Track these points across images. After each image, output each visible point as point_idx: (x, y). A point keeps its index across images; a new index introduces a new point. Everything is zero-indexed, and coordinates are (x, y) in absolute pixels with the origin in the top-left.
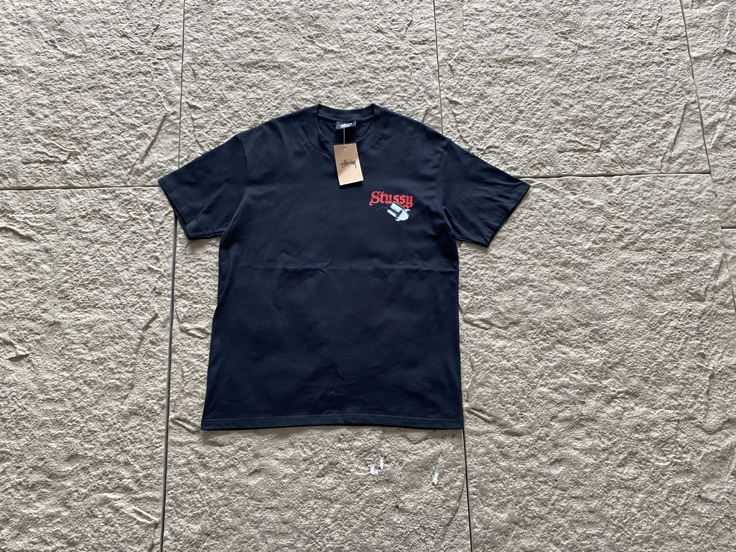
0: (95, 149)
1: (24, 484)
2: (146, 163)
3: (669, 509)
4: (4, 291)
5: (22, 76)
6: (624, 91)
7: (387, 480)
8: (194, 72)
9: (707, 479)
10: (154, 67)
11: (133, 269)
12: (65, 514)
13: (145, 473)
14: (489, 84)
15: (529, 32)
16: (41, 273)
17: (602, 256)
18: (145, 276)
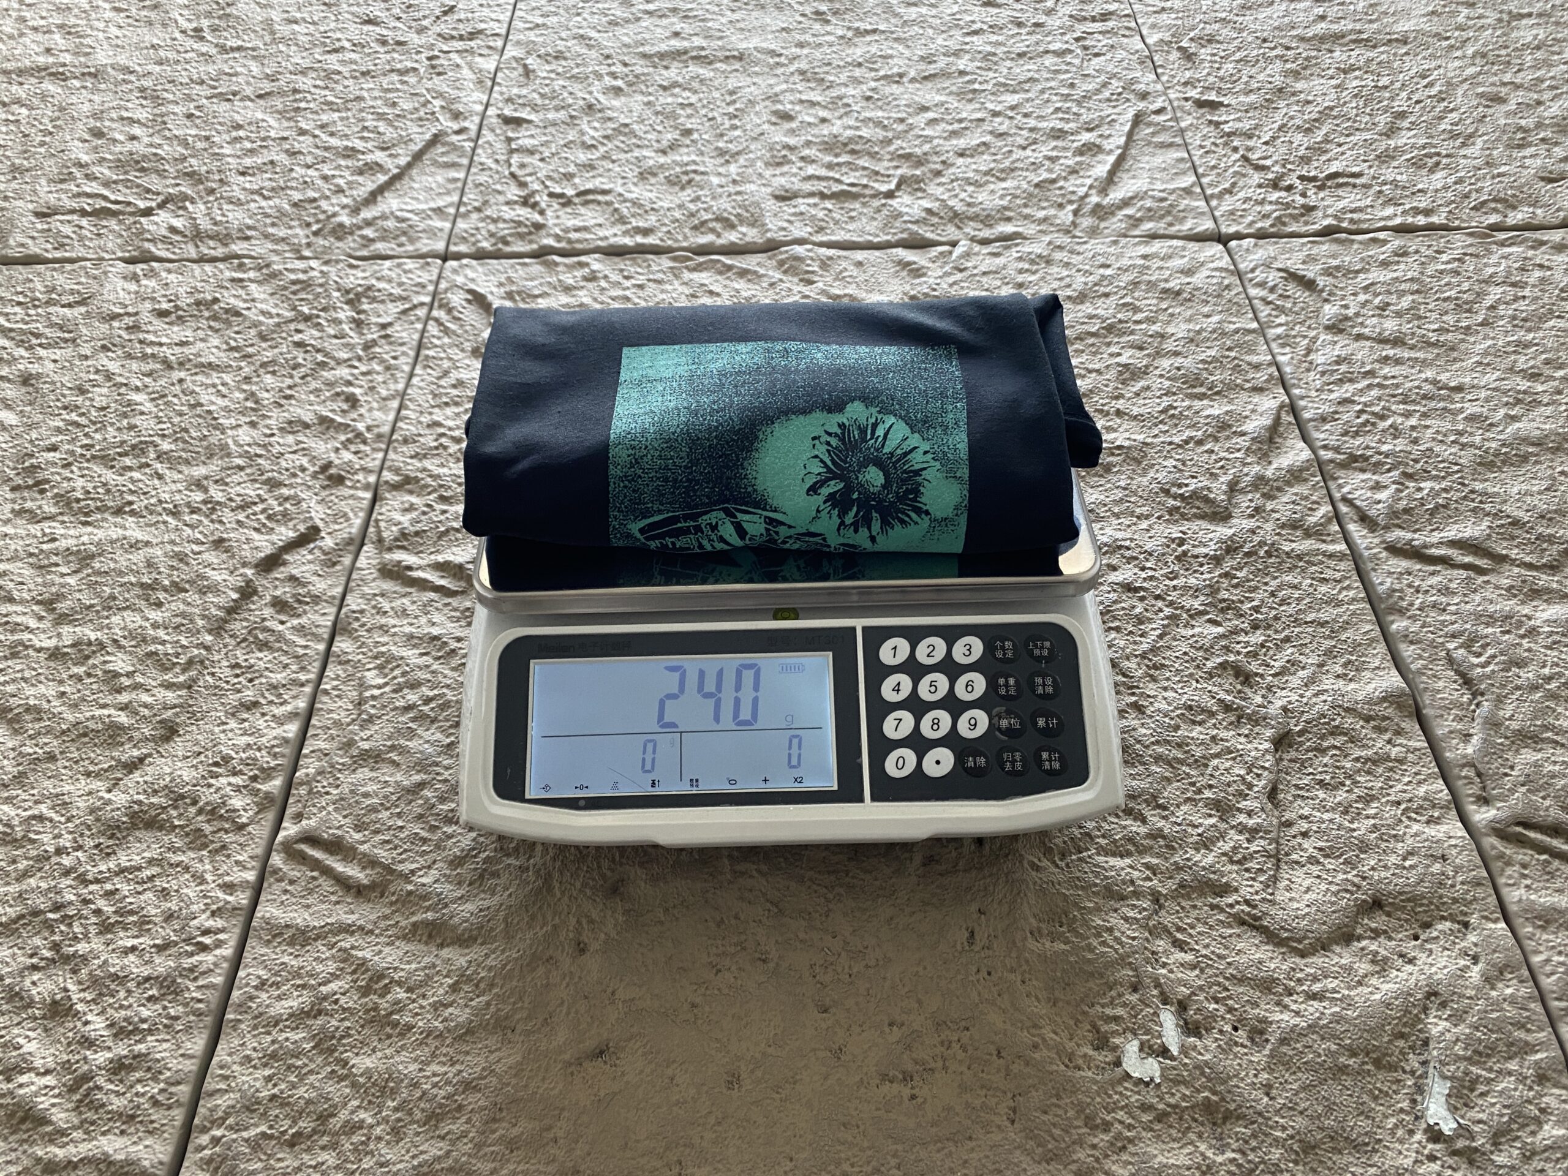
0: (237, 189)
2: (367, 214)
5: (105, 80)
7: (1209, 1108)
8: (526, 70)
10: (428, 62)
11: (270, 422)
13: (121, 1049)
14: (1295, 74)
18: (305, 439)
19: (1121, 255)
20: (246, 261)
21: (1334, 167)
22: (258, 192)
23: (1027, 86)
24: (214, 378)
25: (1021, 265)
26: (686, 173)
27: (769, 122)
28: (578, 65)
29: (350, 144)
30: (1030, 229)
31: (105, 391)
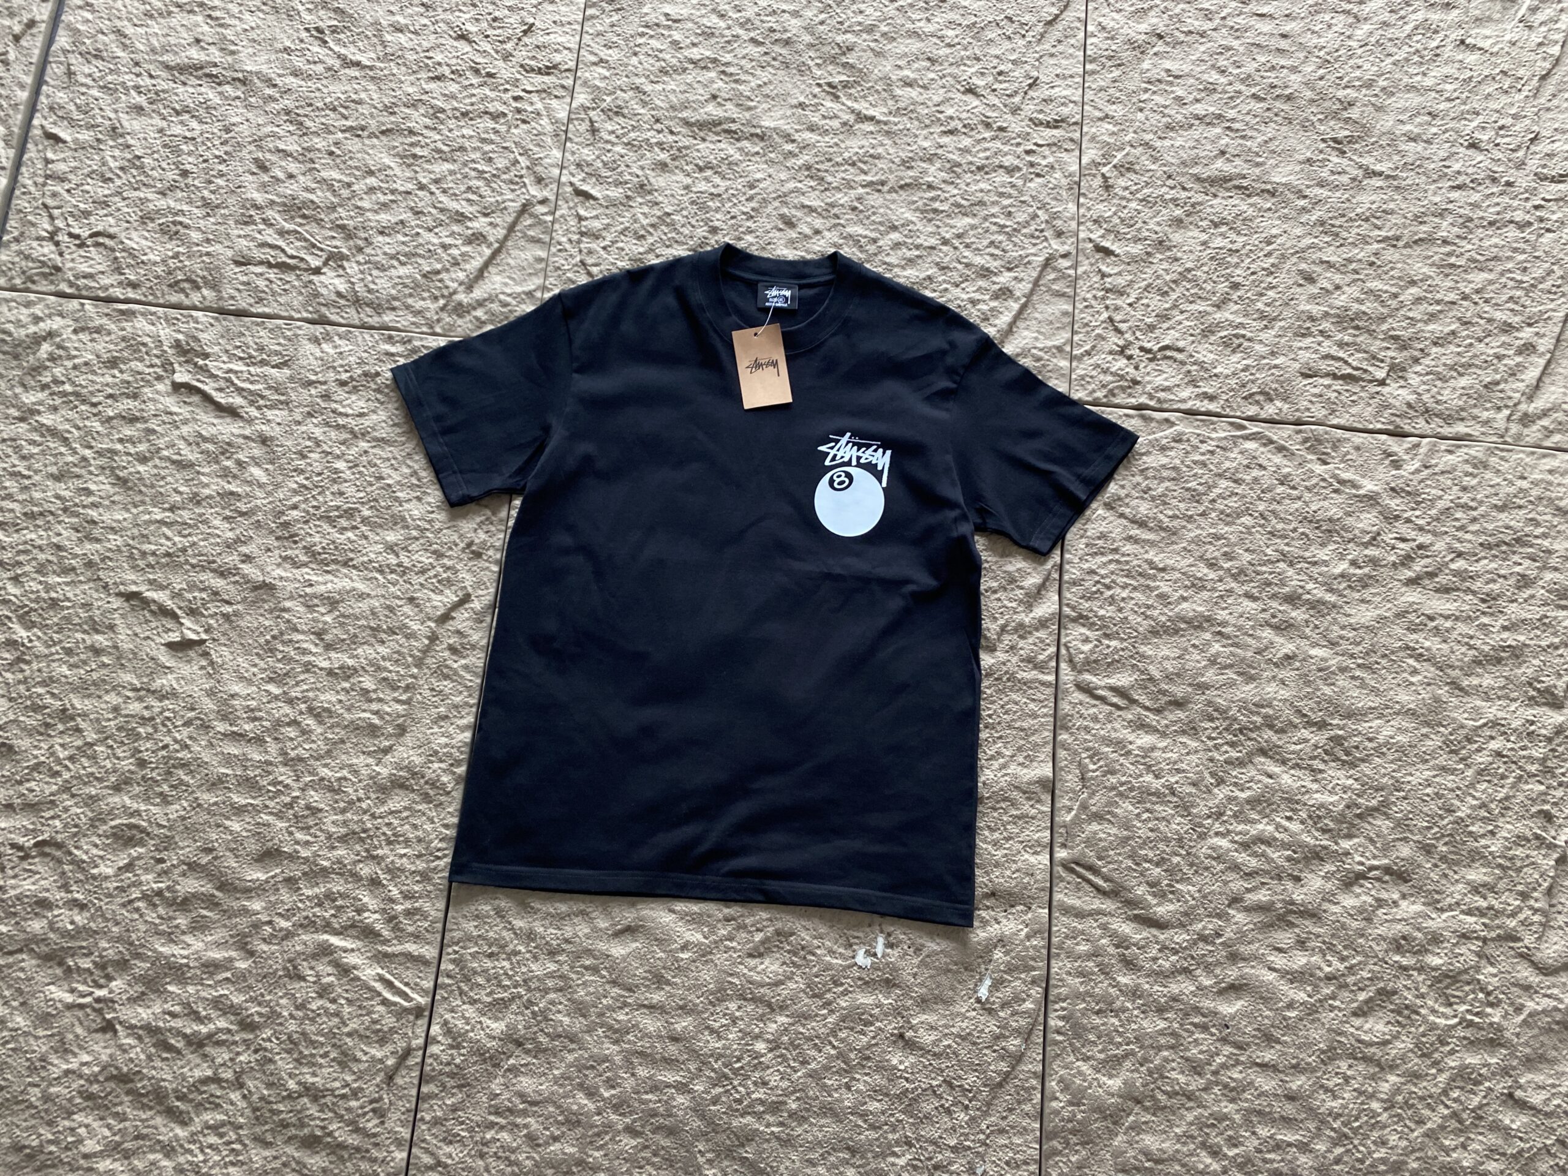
0: (379, 252)
1: (167, 894)
2: (478, 293)
3: (1446, 1112)
4: (172, 509)
5: (253, 92)
6: (1447, 271)
7: (887, 981)
8: (592, 126)
9: (1530, 1063)
10: (514, 104)
11: (430, 499)
12: (242, 965)
13: (408, 905)
14: (1178, 222)
15: (1270, 131)
16: (249, 483)
17: (1366, 594)
21: (1168, 338)
22: (396, 257)
23: (975, 210)
28: (633, 128)
29: (459, 207)
31: (318, 457)
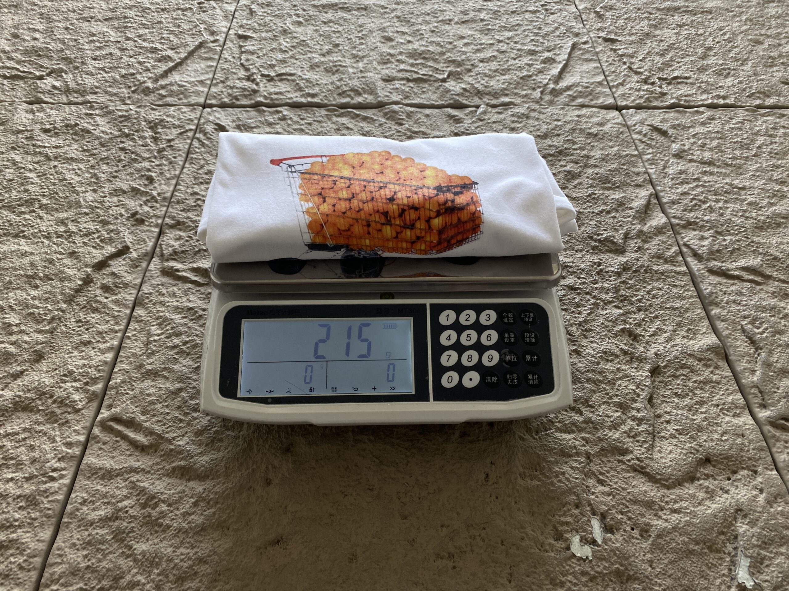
2: (162, 83)
8: (251, 11)
10: (198, 5)
11: (105, 190)
14: (654, 27)
18: (123, 199)
19: (565, 115)
20: (94, 104)
21: (676, 74)
22: (103, 69)
23: (516, 28)
24: (74, 166)
25: (513, 119)
26: (335, 66)
27: (380, 42)
28: (279, 10)
29: (154, 46)
30: (518, 100)
31: (12, 171)
